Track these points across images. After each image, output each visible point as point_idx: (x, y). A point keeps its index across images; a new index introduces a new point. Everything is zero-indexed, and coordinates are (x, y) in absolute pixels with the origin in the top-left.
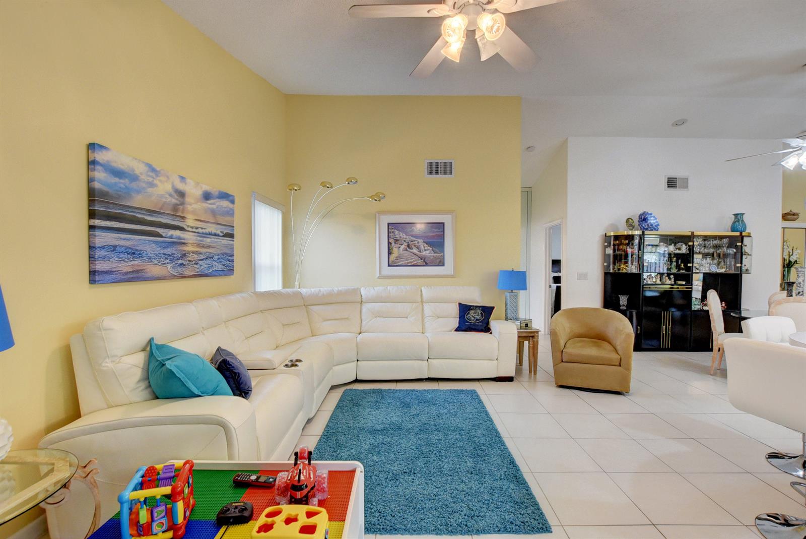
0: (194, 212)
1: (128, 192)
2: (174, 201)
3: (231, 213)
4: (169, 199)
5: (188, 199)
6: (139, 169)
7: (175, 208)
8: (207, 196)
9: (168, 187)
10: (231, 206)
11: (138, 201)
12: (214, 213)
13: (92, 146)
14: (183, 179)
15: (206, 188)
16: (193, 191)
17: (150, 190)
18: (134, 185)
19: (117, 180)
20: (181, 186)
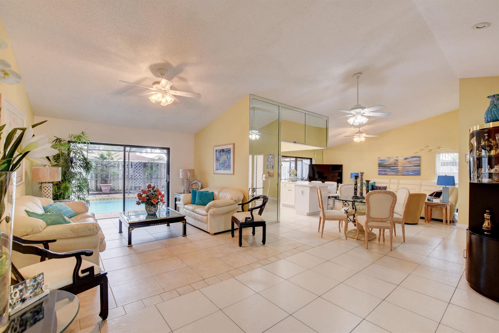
0: (401, 163)
1: (384, 163)
2: (395, 162)
3: (420, 160)
4: (393, 162)
5: (398, 161)
6: (386, 159)
7: (395, 163)
8: (406, 159)
9: (393, 160)
10: (419, 159)
11: (386, 163)
12: (409, 162)
13: (379, 158)
14: (397, 157)
15: (405, 157)
16: (401, 159)
17: (389, 161)
18: (385, 161)
19: (381, 161)
20: (397, 159)
